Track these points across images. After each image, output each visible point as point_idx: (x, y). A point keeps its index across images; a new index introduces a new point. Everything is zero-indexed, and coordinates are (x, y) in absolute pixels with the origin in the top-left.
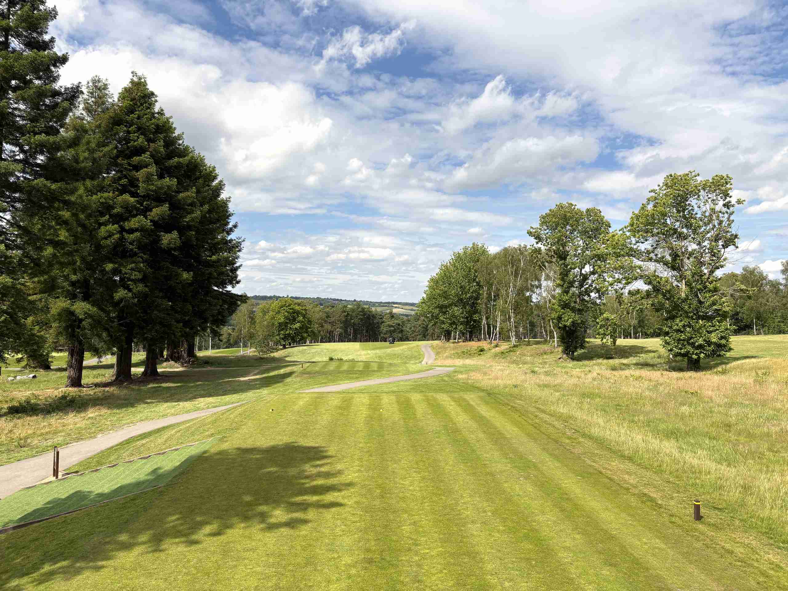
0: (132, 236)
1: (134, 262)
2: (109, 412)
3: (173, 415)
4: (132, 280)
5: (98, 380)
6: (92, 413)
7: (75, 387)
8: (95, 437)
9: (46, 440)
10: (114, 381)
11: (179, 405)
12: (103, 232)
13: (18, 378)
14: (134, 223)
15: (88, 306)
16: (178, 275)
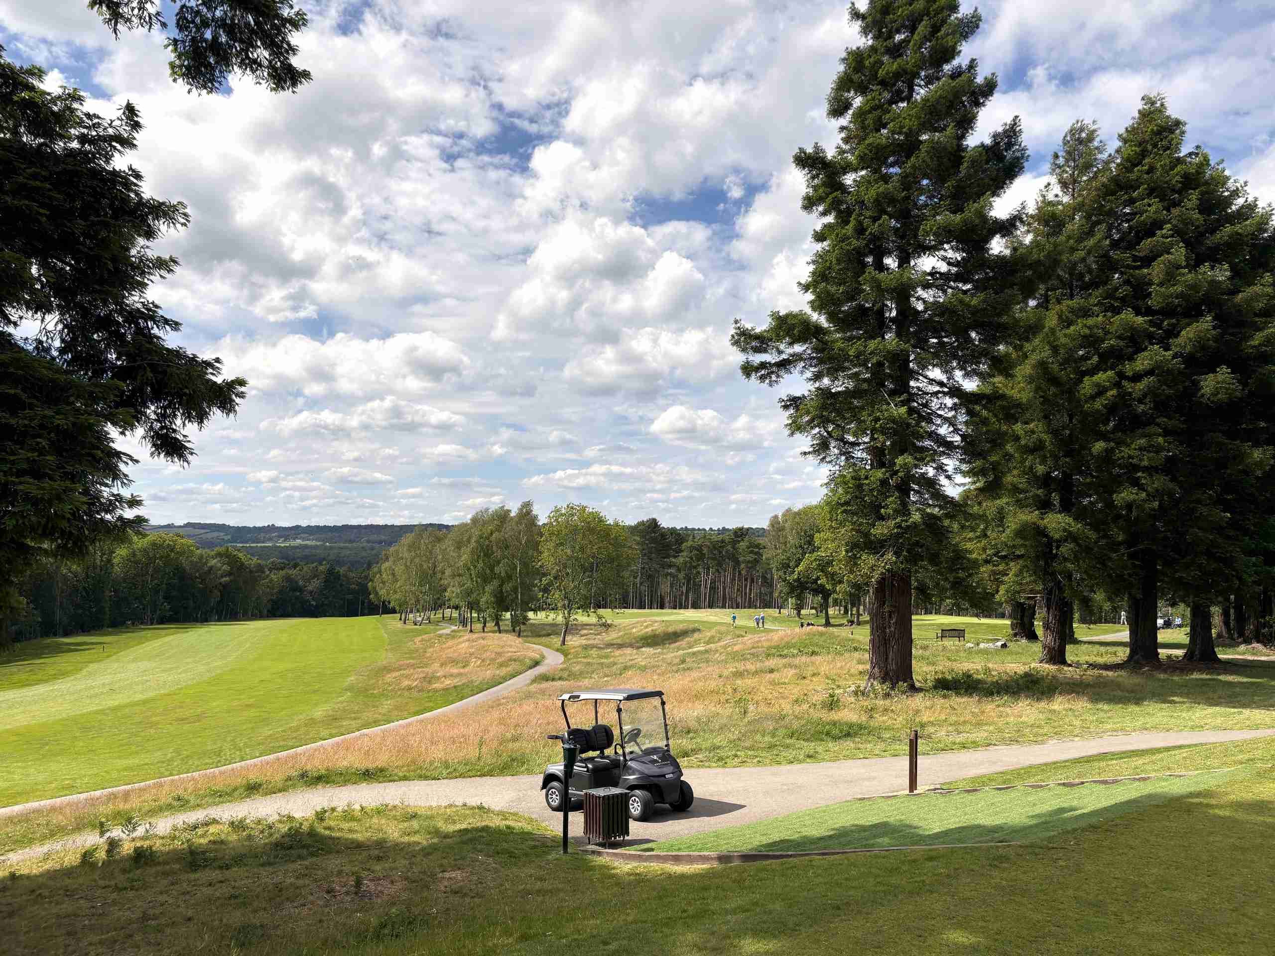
0: (1141, 386)
1: (1144, 436)
2: (1089, 706)
3: (1216, 728)
4: (1145, 469)
5: (1101, 660)
6: (1059, 704)
7: (1054, 664)
8: (1043, 742)
9: (959, 733)
10: (1125, 662)
11: (1240, 713)
12: (1087, 385)
13: (982, 646)
14: (1142, 362)
15: (1069, 520)
16: (1239, 457)
